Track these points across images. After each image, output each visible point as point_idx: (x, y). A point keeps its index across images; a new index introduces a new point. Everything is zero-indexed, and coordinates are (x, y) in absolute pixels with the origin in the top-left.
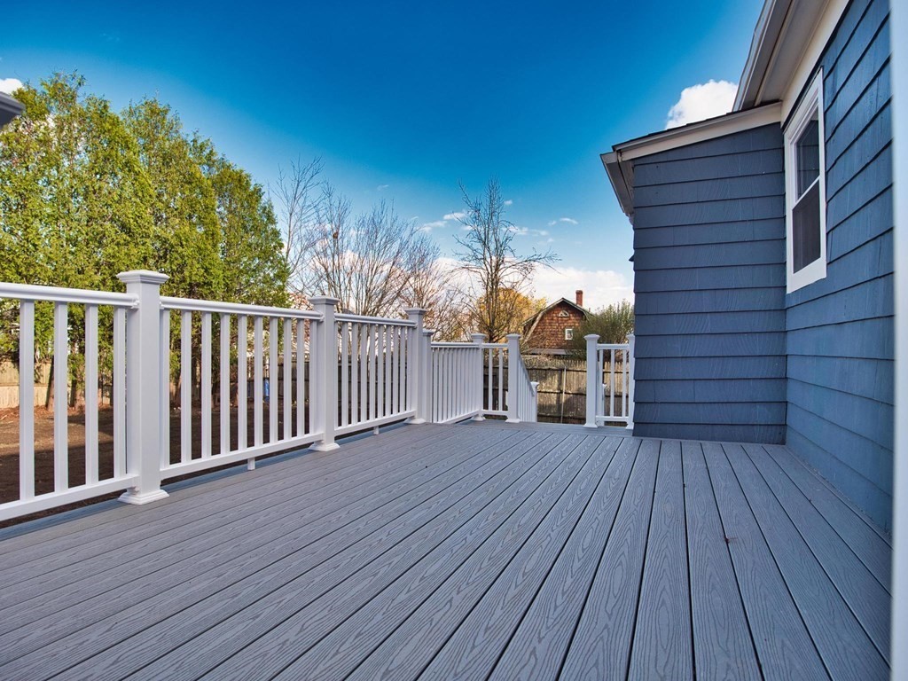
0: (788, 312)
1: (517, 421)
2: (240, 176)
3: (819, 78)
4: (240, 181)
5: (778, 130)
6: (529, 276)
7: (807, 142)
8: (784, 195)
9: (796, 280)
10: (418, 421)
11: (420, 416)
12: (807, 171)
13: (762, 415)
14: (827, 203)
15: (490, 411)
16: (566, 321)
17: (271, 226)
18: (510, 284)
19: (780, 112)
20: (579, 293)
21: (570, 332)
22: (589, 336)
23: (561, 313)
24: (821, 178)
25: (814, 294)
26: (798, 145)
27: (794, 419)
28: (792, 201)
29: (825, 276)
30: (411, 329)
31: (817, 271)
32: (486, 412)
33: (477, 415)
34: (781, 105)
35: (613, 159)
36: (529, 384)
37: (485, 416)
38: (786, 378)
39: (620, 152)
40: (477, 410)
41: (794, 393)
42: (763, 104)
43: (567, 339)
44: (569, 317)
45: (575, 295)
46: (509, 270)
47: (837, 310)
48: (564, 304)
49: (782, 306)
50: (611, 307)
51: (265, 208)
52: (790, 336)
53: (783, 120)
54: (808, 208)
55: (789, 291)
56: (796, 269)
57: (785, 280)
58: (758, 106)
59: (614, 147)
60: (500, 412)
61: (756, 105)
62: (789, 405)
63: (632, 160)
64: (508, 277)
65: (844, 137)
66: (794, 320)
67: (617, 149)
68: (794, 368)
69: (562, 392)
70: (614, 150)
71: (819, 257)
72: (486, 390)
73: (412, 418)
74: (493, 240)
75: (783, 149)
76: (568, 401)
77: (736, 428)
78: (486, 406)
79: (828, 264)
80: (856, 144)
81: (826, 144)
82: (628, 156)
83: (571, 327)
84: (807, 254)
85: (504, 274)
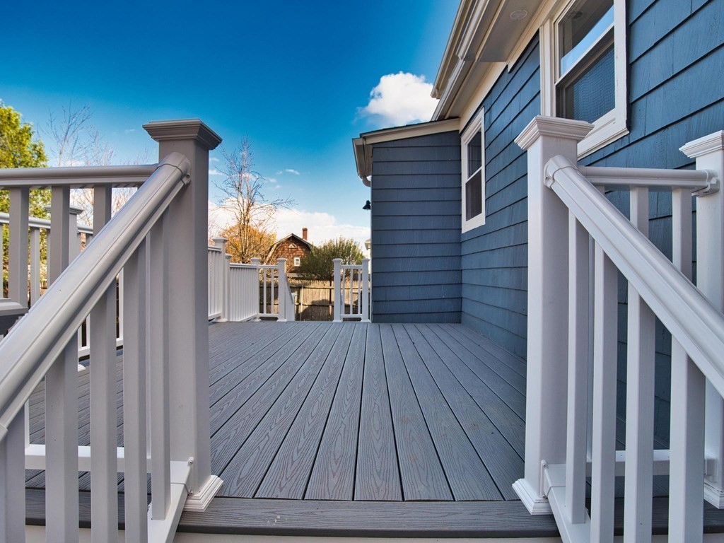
0: (463, 244)
1: (286, 320)
2: (9, 114)
3: (482, 113)
4: (9, 118)
5: (457, 135)
6: (273, 216)
7: (475, 144)
8: (461, 174)
9: (468, 225)
10: (224, 320)
11: (224, 317)
12: (474, 162)
13: (449, 306)
14: (486, 183)
15: (265, 314)
16: (294, 252)
17: (42, 163)
18: (258, 222)
19: (459, 124)
20: (305, 230)
21: (297, 260)
22: (336, 259)
23: (291, 246)
24: (483, 168)
25: (478, 234)
26: (469, 145)
27: (467, 307)
28: (465, 179)
29: (484, 223)
30: (218, 253)
31: (479, 220)
32: (262, 315)
33: (255, 318)
34: (460, 120)
35: (361, 142)
36: (291, 294)
37: (261, 318)
38: (461, 284)
39: (365, 138)
40: (256, 314)
41: (466, 292)
42: (450, 118)
43: (295, 265)
44: (297, 248)
45: (302, 231)
46: (257, 211)
47: (490, 243)
48: (293, 239)
49: (459, 240)
50: (331, 242)
51: (35, 146)
52: (463, 259)
53: (461, 129)
54: (474, 184)
55: (463, 232)
56: (467, 219)
57: (461, 225)
58: (447, 119)
59: (361, 135)
60: (273, 315)
61: (446, 118)
62: (463, 299)
63: (372, 144)
64: (256, 216)
65: (496, 148)
66: (466, 249)
67: (364, 136)
68: (466, 277)
69: (300, 304)
70: (361, 137)
71: (481, 212)
72: (261, 299)
73: (219, 318)
74: (245, 186)
75: (460, 146)
76: (305, 311)
77: (434, 314)
78: (261, 311)
79: (486, 217)
80: (502, 154)
81: (485, 150)
82: (370, 141)
83: (298, 256)
84: (474, 210)
85: (254, 213)
